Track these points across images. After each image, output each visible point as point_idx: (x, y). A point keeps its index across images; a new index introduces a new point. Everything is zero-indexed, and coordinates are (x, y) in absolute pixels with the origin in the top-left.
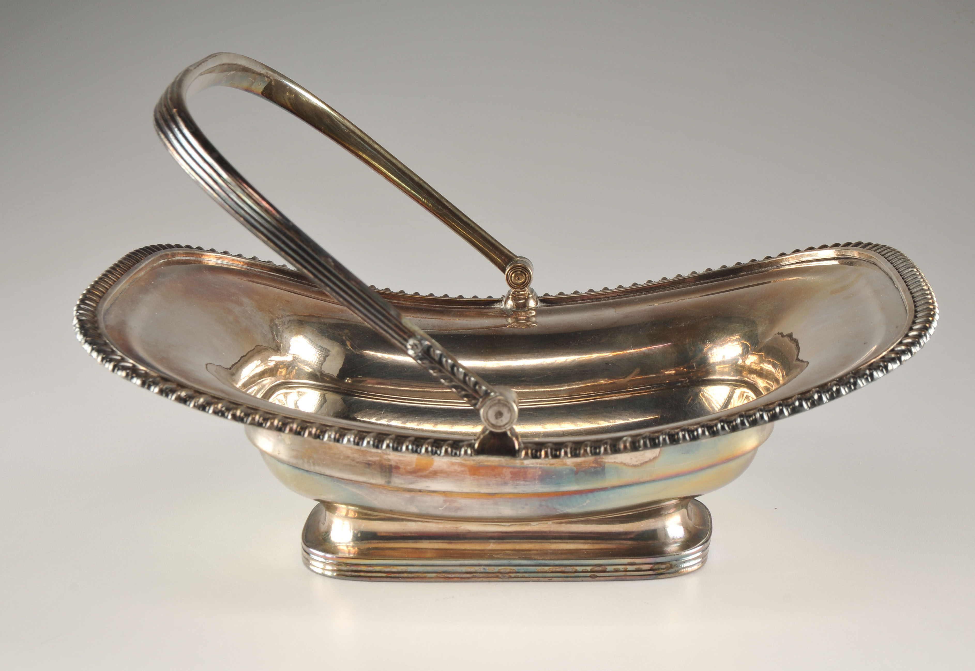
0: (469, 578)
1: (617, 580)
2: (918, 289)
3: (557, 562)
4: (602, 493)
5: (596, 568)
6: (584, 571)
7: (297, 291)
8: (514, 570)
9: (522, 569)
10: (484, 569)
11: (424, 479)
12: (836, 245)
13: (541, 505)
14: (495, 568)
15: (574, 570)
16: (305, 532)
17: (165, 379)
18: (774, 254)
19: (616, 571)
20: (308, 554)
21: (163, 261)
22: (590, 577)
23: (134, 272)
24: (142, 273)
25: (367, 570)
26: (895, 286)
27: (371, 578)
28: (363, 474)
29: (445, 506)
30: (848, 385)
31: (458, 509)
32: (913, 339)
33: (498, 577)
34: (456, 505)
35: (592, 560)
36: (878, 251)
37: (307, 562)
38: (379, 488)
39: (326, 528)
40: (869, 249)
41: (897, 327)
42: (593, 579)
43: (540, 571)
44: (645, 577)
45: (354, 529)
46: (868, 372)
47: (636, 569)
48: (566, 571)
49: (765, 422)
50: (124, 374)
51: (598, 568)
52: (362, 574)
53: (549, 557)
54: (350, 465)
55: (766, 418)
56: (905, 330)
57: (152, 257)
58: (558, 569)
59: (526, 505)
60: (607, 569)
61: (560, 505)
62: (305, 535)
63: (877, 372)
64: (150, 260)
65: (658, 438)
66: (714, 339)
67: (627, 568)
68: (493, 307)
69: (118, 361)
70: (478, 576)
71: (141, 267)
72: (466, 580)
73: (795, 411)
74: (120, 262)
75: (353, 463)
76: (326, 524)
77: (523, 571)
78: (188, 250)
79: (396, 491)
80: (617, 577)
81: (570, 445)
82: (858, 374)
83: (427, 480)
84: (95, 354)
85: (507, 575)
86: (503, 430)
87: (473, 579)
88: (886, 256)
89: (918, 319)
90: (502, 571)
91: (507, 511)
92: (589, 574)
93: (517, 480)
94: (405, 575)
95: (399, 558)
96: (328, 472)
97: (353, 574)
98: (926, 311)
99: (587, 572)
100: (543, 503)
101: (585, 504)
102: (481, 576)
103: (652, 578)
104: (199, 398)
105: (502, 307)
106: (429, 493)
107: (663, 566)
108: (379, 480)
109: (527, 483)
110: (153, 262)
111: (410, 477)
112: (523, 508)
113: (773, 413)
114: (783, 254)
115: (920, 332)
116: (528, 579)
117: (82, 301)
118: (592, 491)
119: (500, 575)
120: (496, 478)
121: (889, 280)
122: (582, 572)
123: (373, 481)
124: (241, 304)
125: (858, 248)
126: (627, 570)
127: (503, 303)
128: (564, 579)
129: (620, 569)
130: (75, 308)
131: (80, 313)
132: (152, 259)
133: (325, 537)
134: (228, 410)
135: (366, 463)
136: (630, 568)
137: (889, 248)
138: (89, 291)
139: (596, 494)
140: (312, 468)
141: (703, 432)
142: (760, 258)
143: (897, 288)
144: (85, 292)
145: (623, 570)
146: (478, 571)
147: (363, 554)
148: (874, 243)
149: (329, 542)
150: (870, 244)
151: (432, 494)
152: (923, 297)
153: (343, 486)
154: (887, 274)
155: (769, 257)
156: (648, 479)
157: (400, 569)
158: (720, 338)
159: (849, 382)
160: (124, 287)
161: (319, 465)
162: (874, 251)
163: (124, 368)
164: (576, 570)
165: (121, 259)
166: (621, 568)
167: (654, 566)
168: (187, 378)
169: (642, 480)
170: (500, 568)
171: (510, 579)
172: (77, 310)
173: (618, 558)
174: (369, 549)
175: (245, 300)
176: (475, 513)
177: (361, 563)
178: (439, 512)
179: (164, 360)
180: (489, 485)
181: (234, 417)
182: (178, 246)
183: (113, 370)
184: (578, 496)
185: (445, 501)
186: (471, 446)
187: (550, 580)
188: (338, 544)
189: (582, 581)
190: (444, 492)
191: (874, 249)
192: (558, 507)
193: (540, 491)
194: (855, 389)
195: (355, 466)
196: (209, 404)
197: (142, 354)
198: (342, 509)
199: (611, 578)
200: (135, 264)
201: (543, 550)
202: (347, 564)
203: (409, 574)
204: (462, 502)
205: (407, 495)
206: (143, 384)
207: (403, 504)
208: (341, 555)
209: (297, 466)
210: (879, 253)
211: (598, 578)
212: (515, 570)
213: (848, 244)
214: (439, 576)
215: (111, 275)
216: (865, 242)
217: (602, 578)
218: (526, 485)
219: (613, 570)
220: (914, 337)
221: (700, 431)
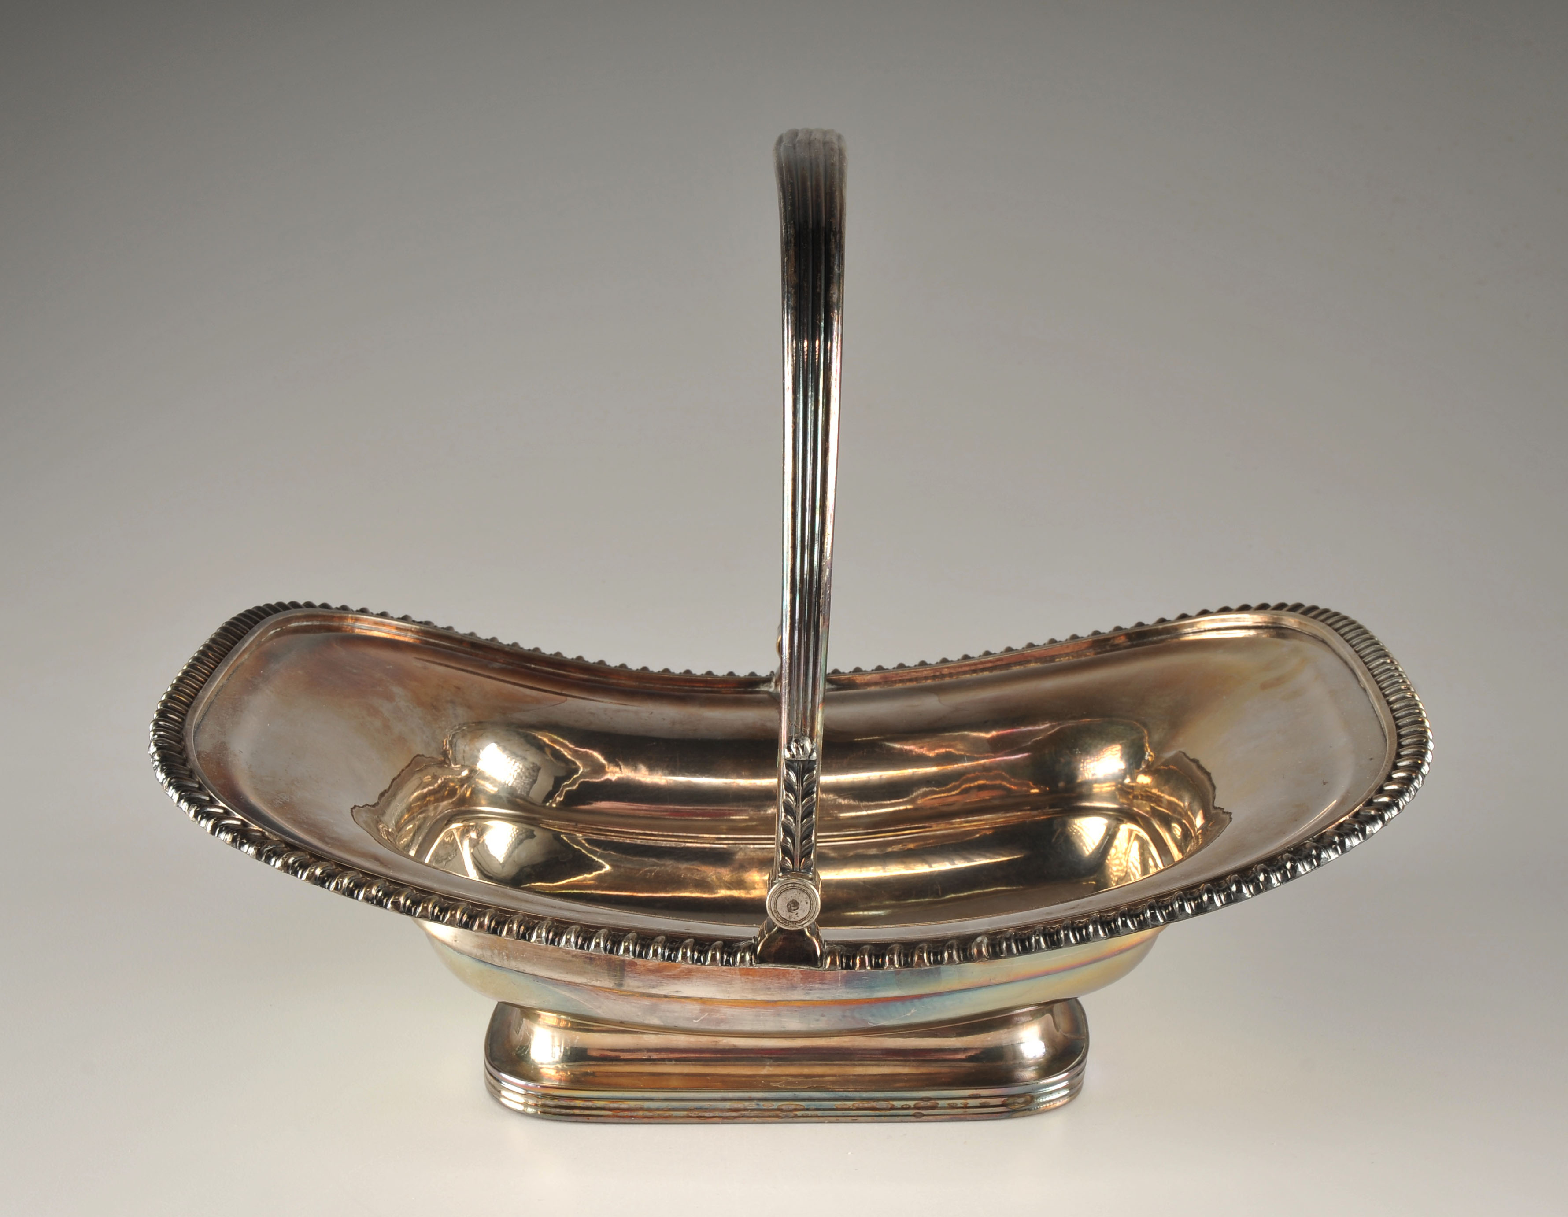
0: (735, 1117)
1: (953, 1121)
2: (1398, 696)
3: (865, 1095)
4: (935, 999)
5: (922, 1104)
6: (904, 1107)
7: (470, 669)
8: (801, 1105)
9: (813, 1104)
10: (758, 1104)
11: (672, 981)
12: (1263, 607)
13: (844, 1016)
14: (774, 1103)
15: (890, 1106)
16: (489, 1042)
17: (293, 848)
18: (1171, 615)
19: (952, 1107)
20: (498, 1081)
21: (274, 631)
22: (914, 1115)
23: (235, 658)
24: (246, 656)
25: (585, 1106)
26: (1361, 686)
27: (590, 1118)
28: (581, 973)
29: (702, 1018)
30: (1309, 860)
31: (722, 1021)
32: (1400, 785)
33: (777, 1116)
34: (718, 1015)
35: (917, 1092)
36: (1330, 621)
37: (495, 1092)
38: (605, 991)
39: (521, 1040)
40: (1315, 617)
41: (1371, 759)
42: (918, 1119)
43: (839, 1107)
44: (994, 1115)
45: (566, 1044)
46: (1336, 839)
47: (980, 1104)
48: (878, 1107)
49: (1188, 916)
50: (229, 837)
51: (926, 1103)
52: (577, 1112)
53: (851, 1087)
54: (563, 960)
55: (1189, 910)
56: (1386, 766)
57: (259, 629)
58: (867, 1104)
59: (823, 1016)
60: (938, 1104)
61: (873, 1015)
62: (489, 1047)
63: (1350, 839)
64: (256, 635)
65: (1029, 939)
66: (1087, 748)
67: (968, 1104)
68: (757, 689)
69: (218, 818)
70: (748, 1115)
71: (243, 648)
72: (730, 1121)
73: (1231, 899)
74: (213, 640)
75: (569, 957)
76: (522, 1032)
77: (814, 1107)
78: (310, 611)
79: (629, 995)
80: (952, 1116)
81: (897, 947)
82: (1322, 842)
83: (676, 981)
84: (184, 805)
85: (791, 1114)
86: (800, 928)
87: (741, 1120)
88: (1342, 631)
89: (1405, 750)
90: (784, 1107)
91: (793, 1024)
92: (911, 1112)
93: (810, 982)
94: (641, 1113)
95: (631, 1088)
96: (529, 969)
97: (563, 1111)
98: (1415, 737)
99: (909, 1108)
100: (848, 1013)
101: (909, 1014)
102: (752, 1115)
103: (1004, 1117)
104: (343, 877)
105: (772, 689)
106: (678, 1000)
107: (1021, 1100)
108: (606, 982)
109: (826, 987)
110: (261, 635)
111: (652, 977)
112: (818, 1020)
113: (1198, 902)
114: (1184, 617)
115: (1410, 773)
116: (822, 1119)
117: (162, 714)
118: (920, 997)
119: (781, 1114)
120: (779, 979)
121: (1347, 671)
122: (902, 1108)
123: (598, 984)
124: (390, 698)
125: (1297, 614)
126: (968, 1105)
127: (773, 684)
128: (875, 1118)
129: (957, 1104)
130: (151, 727)
131: (159, 736)
132: (259, 632)
133: (519, 1052)
134: (387, 895)
135: (586, 958)
136: (971, 1102)
137: (1345, 618)
138: (170, 696)
139: (925, 1000)
140: (506, 963)
141: (1096, 931)
142: (1150, 620)
143: (1364, 690)
144: (164, 698)
145: (962, 1106)
146: (748, 1108)
147: (576, 1082)
148: (1322, 607)
149: (526, 1062)
150: (1314, 608)
151: (683, 1000)
152: (1407, 712)
153: (551, 987)
154: (1346, 663)
155: (1162, 621)
156: (1004, 980)
157: (632, 1104)
158: (1096, 746)
159: (1311, 855)
160: (221, 684)
161: (516, 958)
162: (1323, 621)
163: (228, 829)
164: (894, 1105)
165: (213, 636)
166: (959, 1102)
167: (1007, 1100)
168: (322, 838)
169: (993, 982)
170: (780, 1103)
171: (795, 1119)
172: (155, 731)
173: (955, 1088)
174: (586, 1074)
175: (397, 690)
176: (747, 1027)
177: (576, 1096)
178: (694, 1024)
179: (285, 807)
180: (769, 989)
181: (396, 906)
182: (295, 605)
183: (213, 832)
184: (899, 1004)
185: (703, 1011)
186: (752, 949)
187: (854, 1119)
188: (540, 1066)
189: (902, 1122)
190: (701, 998)
191: (1323, 617)
192: (870, 1018)
193: (844, 998)
194: (1319, 865)
195: (570, 961)
196: (359, 886)
197: (254, 800)
198: (550, 1018)
199: (944, 1117)
200: (235, 643)
201: (844, 1075)
202: (554, 1097)
203: (645, 1112)
204: (728, 1012)
205: (646, 1002)
206: (259, 855)
207: (639, 1014)
208: (546, 1083)
209: (483, 959)
210: (1330, 625)
211: (924, 1118)
212: (803, 1106)
213: (1281, 607)
214: (690, 1115)
215: (201, 665)
216: (1308, 604)
217: (931, 1118)
218: (824, 989)
219: (946, 1106)
220: (1401, 780)
221: (1091, 929)
